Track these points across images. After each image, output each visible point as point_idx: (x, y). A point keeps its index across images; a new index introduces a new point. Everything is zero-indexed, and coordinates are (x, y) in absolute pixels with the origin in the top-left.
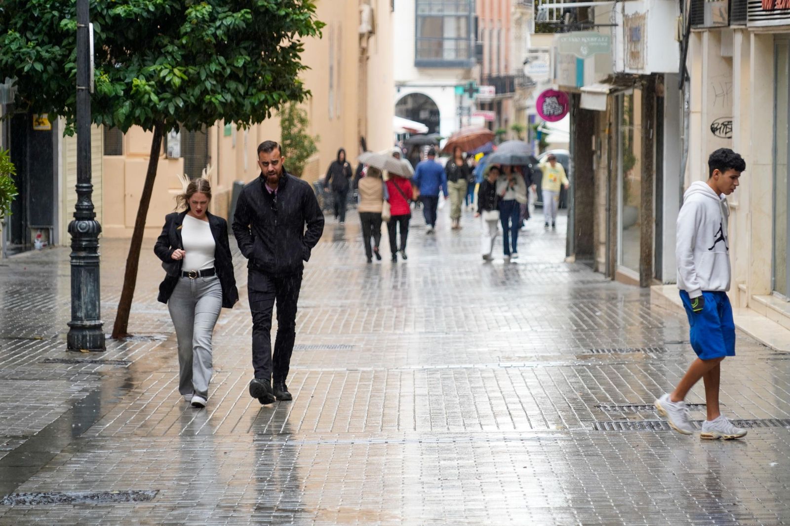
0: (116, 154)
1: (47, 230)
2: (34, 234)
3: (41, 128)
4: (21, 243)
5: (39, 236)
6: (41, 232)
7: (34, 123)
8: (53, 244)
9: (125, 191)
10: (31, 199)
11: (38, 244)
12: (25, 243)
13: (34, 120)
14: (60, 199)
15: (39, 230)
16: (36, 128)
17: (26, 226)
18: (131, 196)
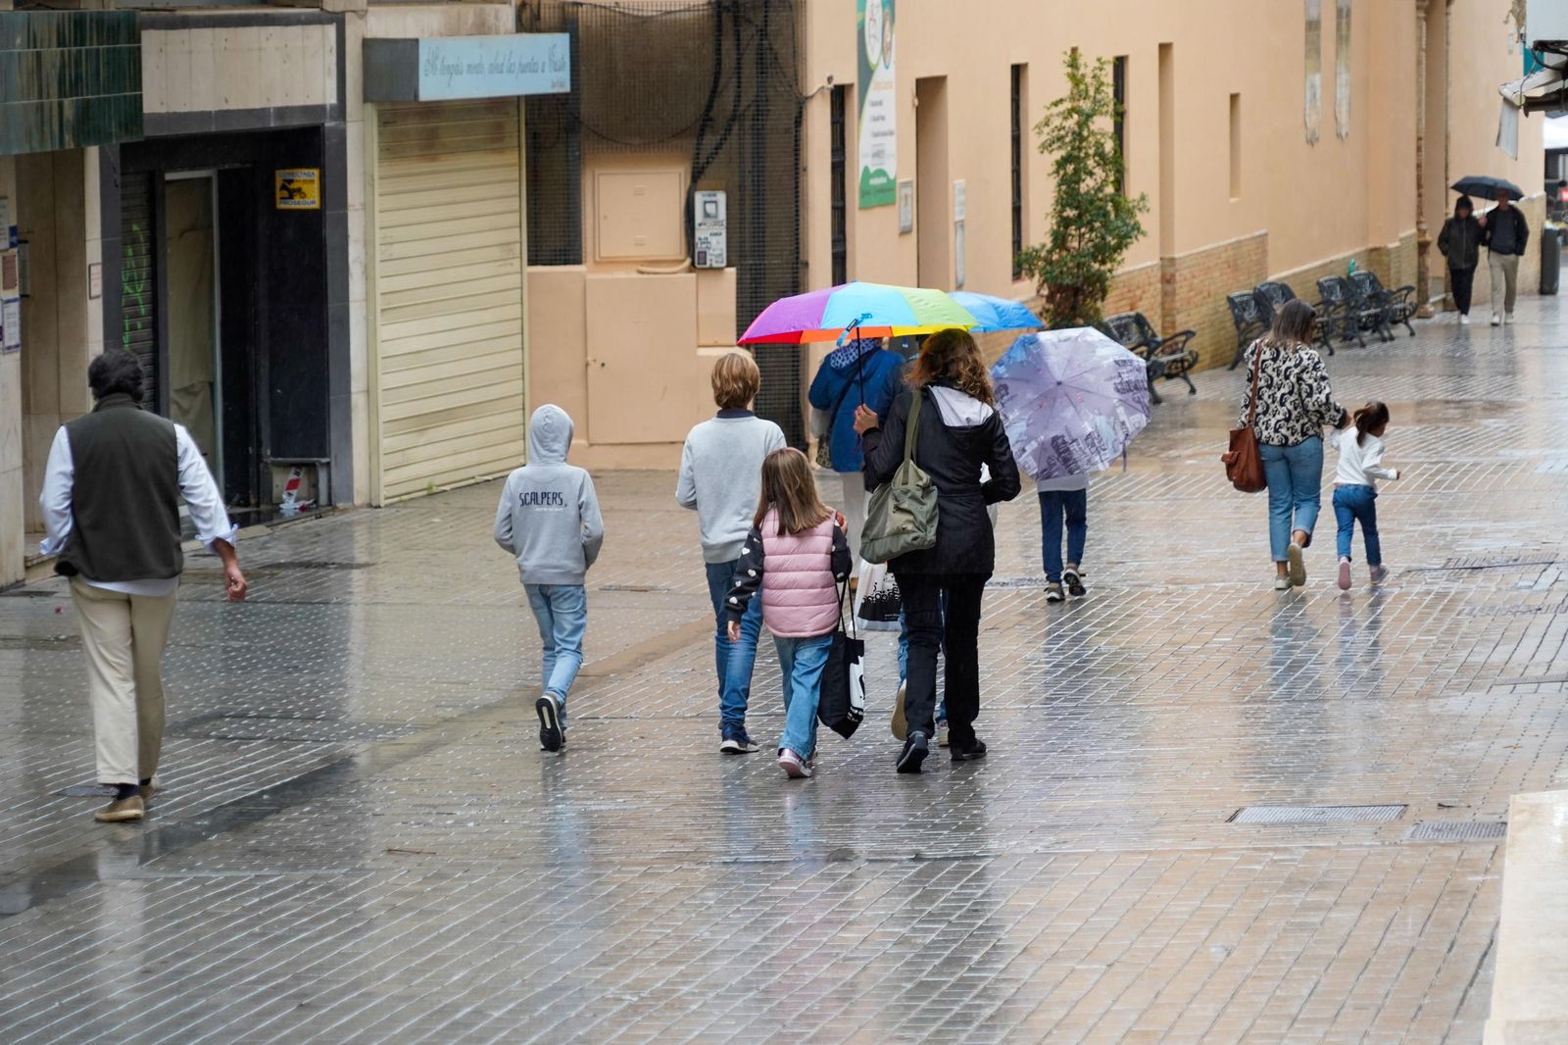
0: (566, 262)
1: (311, 468)
2: (280, 480)
3: (297, 204)
4: (247, 504)
5: (293, 485)
6: (297, 474)
7: (279, 194)
8: (330, 503)
9: (586, 354)
10: (272, 389)
11: (289, 505)
12: (258, 505)
13: (279, 183)
14: (357, 385)
15: (293, 470)
16: (281, 206)
17: (259, 456)
18: (603, 365)
